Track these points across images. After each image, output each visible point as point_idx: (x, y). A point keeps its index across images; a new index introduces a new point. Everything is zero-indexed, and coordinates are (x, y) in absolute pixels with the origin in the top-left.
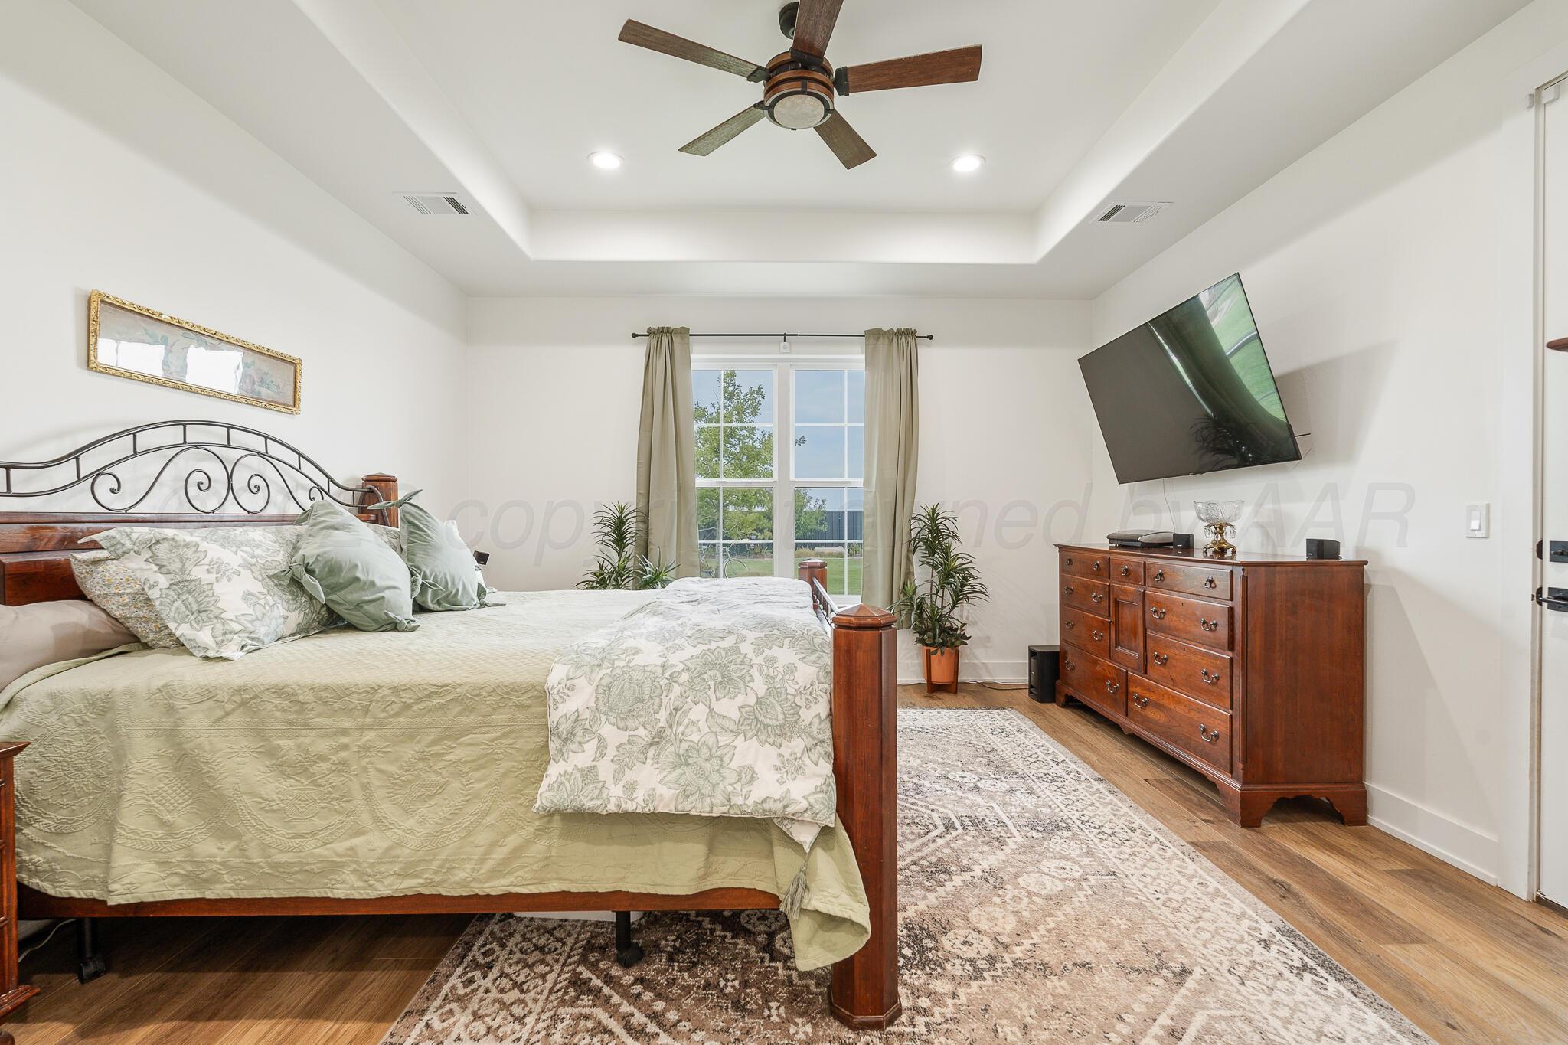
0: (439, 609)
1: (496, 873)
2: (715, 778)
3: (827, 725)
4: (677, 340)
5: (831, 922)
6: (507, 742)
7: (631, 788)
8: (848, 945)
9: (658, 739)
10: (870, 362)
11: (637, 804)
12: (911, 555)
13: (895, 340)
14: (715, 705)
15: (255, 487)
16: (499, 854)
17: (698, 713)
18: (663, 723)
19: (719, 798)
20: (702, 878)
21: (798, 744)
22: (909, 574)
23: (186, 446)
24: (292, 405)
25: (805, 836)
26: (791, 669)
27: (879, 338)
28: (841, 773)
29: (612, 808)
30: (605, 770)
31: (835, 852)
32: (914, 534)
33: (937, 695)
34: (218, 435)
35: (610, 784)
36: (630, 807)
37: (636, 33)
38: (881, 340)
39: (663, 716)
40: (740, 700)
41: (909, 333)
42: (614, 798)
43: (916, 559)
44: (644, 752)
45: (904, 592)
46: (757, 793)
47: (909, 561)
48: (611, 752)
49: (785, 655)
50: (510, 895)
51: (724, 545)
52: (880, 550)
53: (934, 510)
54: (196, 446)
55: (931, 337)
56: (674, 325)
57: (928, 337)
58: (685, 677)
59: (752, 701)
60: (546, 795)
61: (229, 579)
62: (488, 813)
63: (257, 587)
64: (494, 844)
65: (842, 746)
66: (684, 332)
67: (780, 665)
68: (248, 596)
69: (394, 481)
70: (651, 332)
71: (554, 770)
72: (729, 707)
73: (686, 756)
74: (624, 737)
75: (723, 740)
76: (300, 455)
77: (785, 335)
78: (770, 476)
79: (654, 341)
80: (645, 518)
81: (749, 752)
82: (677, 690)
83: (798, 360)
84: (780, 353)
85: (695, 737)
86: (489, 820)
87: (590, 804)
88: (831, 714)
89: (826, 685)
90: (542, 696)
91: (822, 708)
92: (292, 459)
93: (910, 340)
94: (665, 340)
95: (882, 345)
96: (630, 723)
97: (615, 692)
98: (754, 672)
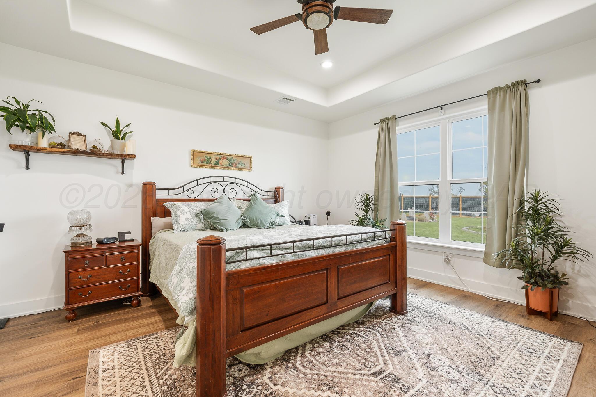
0: (253, 227)
4: (390, 122)
10: (491, 109)
13: (508, 91)
15: (233, 192)
23: (211, 182)
24: (250, 169)
27: (497, 93)
33: (533, 317)
34: (221, 179)
37: (259, 30)
41: (522, 83)
51: (416, 212)
52: (496, 219)
53: (537, 194)
54: (214, 182)
55: (539, 81)
56: (390, 116)
57: (536, 82)
61: (184, 214)
63: (190, 216)
66: (394, 117)
68: (187, 219)
69: (283, 188)
70: (381, 121)
76: (247, 182)
77: (441, 106)
79: (382, 124)
80: (377, 199)
84: (439, 116)
92: (245, 184)
93: (521, 87)
94: (386, 123)
95: (500, 96)
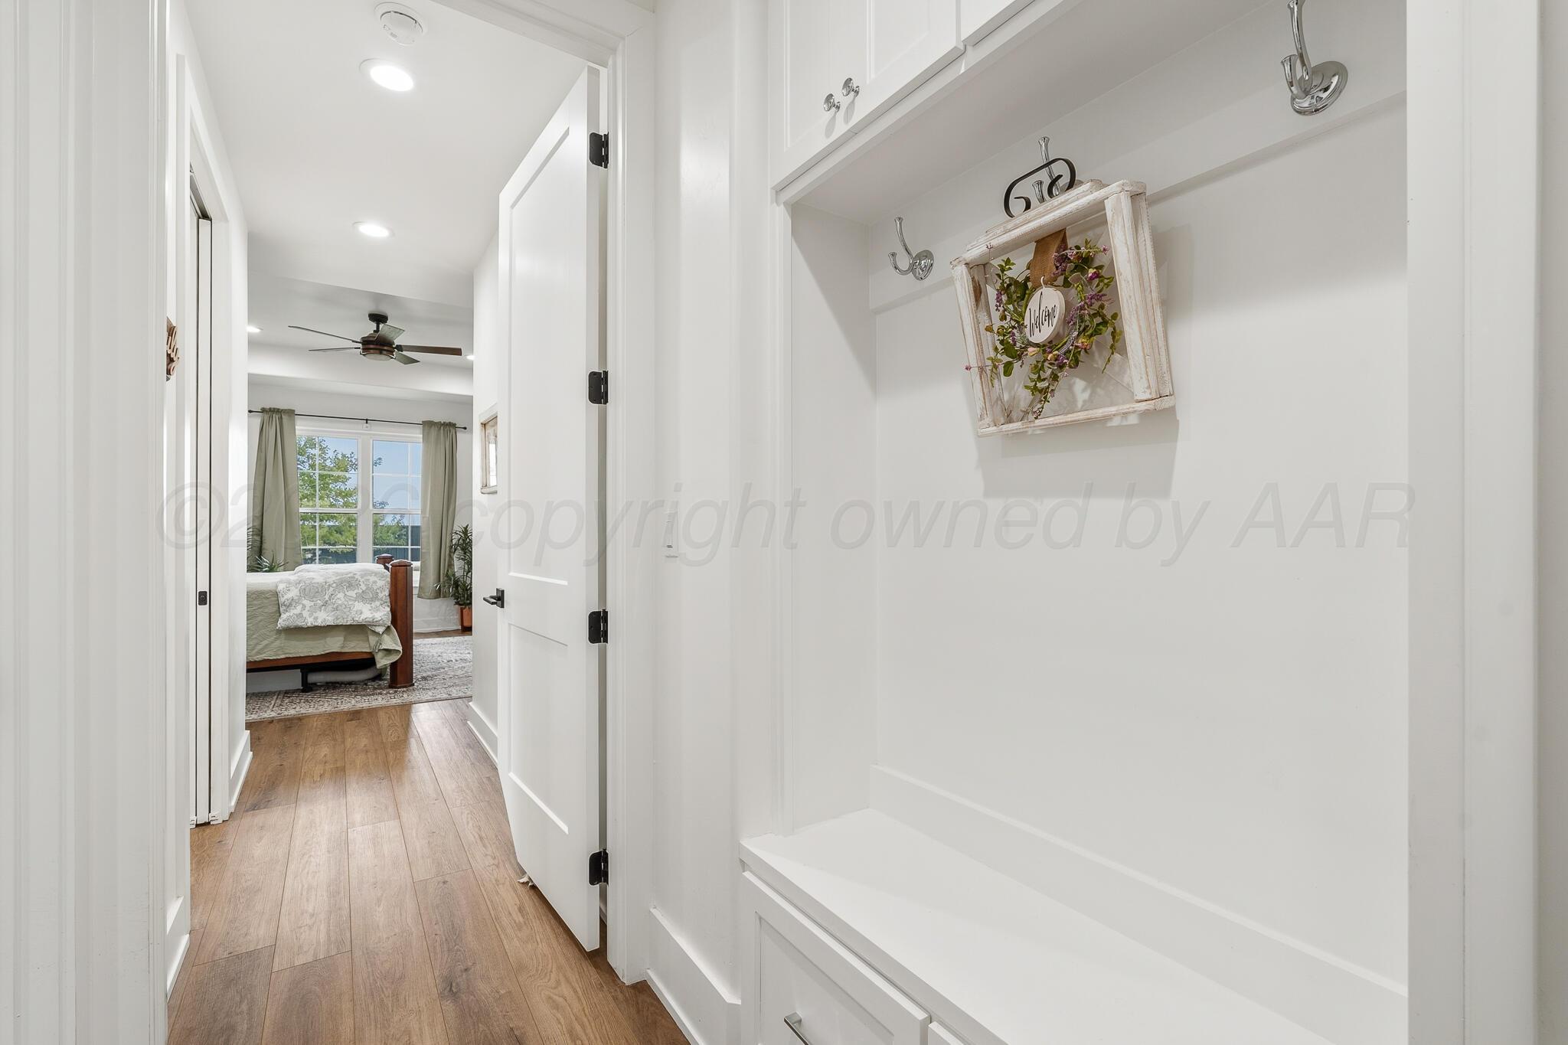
1: (259, 653)
2: (348, 613)
3: (388, 597)
4: (285, 417)
5: (388, 651)
6: (260, 610)
7: (316, 618)
8: (395, 658)
9: (325, 604)
10: (426, 439)
11: (319, 623)
12: (452, 554)
13: (442, 428)
14: (346, 593)
16: (259, 647)
17: (341, 595)
18: (327, 599)
19: (350, 618)
20: (342, 647)
21: (378, 603)
22: (451, 565)
25: (380, 630)
26: (375, 582)
27: (431, 426)
28: (393, 612)
29: (309, 625)
30: (305, 614)
31: (391, 635)
32: (454, 542)
35: (308, 617)
36: (316, 624)
38: (433, 427)
39: (327, 597)
40: (356, 591)
41: (452, 425)
42: (310, 622)
43: (455, 557)
44: (320, 608)
45: (447, 575)
46: (363, 617)
47: (450, 558)
48: (307, 608)
49: (372, 579)
50: (265, 660)
52: (432, 551)
53: (466, 528)
55: (465, 428)
56: (282, 407)
57: (463, 428)
58: (334, 585)
59: (360, 591)
60: (282, 622)
62: (254, 634)
64: (257, 644)
65: (393, 604)
66: (291, 413)
67: (371, 581)
70: (263, 410)
71: (284, 616)
72: (352, 593)
73: (337, 607)
74: (312, 604)
75: (350, 603)
77: (367, 420)
78: (355, 505)
79: (266, 417)
81: (359, 606)
82: (331, 589)
83: (374, 435)
84: (363, 430)
85: (340, 602)
86: (254, 636)
87: (300, 623)
88: (389, 595)
89: (388, 586)
90: (276, 594)
91: (387, 593)
93: (451, 429)
94: (276, 417)
95: (434, 431)
96: (314, 599)
97: (307, 590)
98: (361, 583)
